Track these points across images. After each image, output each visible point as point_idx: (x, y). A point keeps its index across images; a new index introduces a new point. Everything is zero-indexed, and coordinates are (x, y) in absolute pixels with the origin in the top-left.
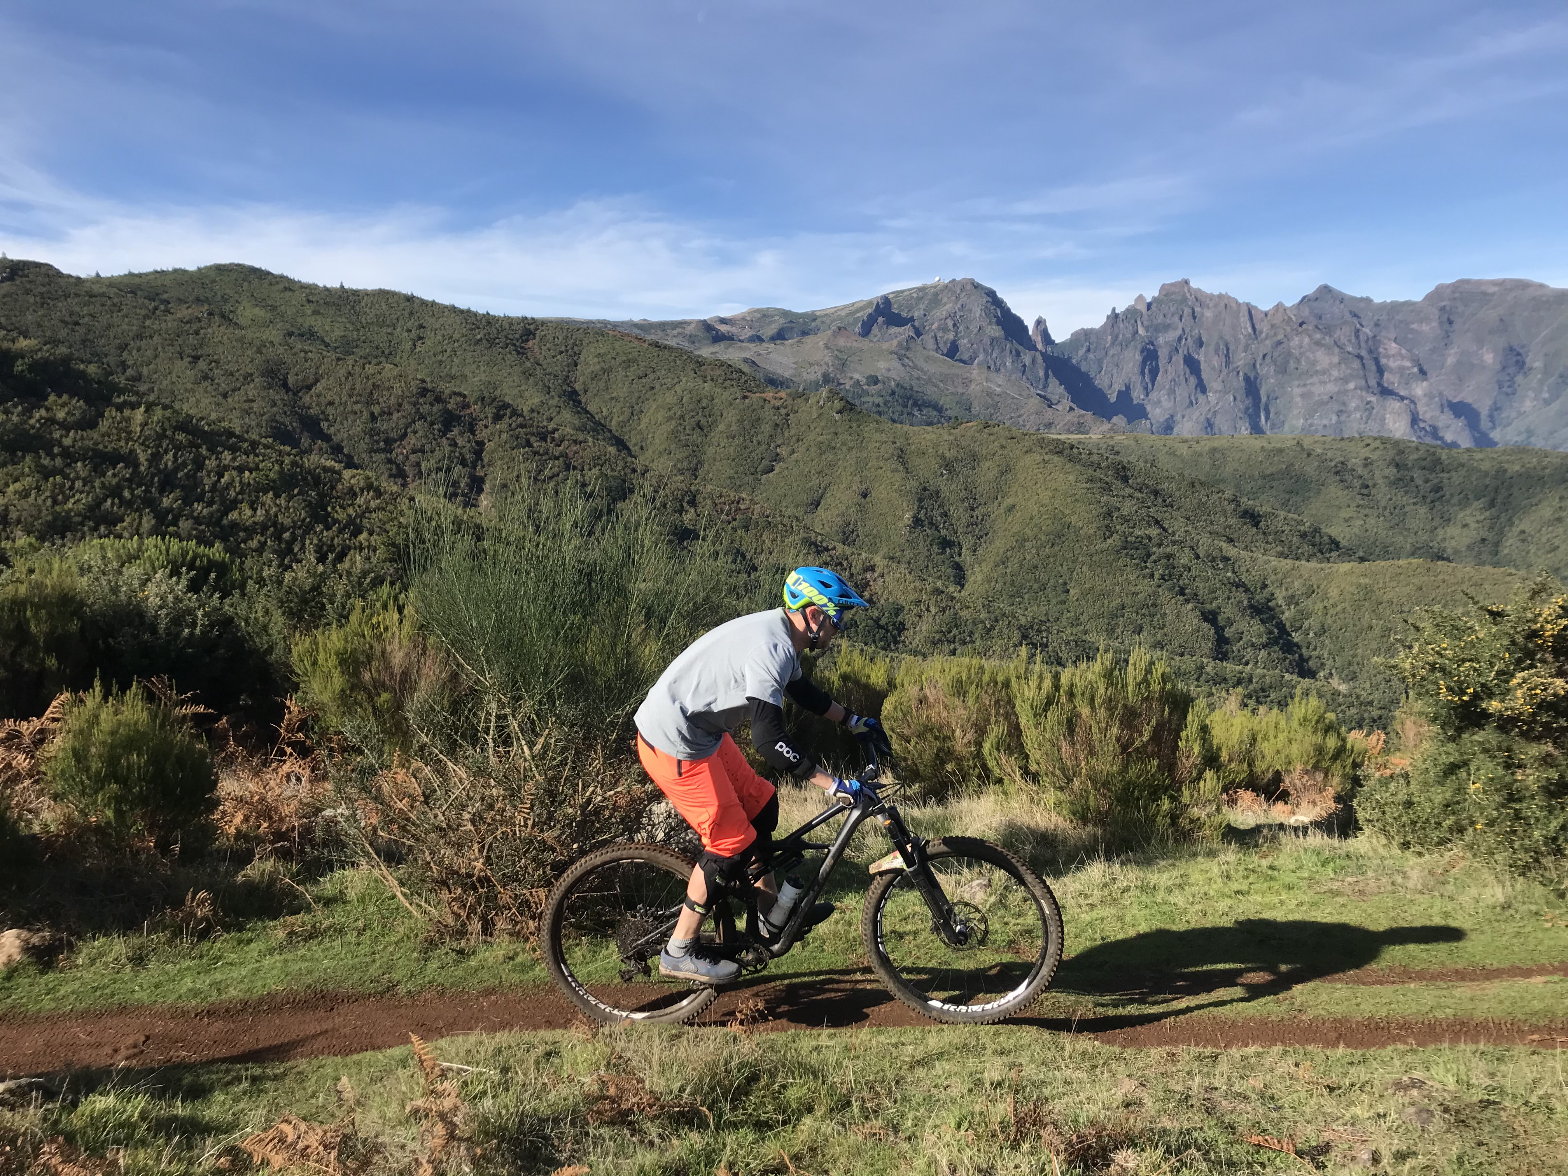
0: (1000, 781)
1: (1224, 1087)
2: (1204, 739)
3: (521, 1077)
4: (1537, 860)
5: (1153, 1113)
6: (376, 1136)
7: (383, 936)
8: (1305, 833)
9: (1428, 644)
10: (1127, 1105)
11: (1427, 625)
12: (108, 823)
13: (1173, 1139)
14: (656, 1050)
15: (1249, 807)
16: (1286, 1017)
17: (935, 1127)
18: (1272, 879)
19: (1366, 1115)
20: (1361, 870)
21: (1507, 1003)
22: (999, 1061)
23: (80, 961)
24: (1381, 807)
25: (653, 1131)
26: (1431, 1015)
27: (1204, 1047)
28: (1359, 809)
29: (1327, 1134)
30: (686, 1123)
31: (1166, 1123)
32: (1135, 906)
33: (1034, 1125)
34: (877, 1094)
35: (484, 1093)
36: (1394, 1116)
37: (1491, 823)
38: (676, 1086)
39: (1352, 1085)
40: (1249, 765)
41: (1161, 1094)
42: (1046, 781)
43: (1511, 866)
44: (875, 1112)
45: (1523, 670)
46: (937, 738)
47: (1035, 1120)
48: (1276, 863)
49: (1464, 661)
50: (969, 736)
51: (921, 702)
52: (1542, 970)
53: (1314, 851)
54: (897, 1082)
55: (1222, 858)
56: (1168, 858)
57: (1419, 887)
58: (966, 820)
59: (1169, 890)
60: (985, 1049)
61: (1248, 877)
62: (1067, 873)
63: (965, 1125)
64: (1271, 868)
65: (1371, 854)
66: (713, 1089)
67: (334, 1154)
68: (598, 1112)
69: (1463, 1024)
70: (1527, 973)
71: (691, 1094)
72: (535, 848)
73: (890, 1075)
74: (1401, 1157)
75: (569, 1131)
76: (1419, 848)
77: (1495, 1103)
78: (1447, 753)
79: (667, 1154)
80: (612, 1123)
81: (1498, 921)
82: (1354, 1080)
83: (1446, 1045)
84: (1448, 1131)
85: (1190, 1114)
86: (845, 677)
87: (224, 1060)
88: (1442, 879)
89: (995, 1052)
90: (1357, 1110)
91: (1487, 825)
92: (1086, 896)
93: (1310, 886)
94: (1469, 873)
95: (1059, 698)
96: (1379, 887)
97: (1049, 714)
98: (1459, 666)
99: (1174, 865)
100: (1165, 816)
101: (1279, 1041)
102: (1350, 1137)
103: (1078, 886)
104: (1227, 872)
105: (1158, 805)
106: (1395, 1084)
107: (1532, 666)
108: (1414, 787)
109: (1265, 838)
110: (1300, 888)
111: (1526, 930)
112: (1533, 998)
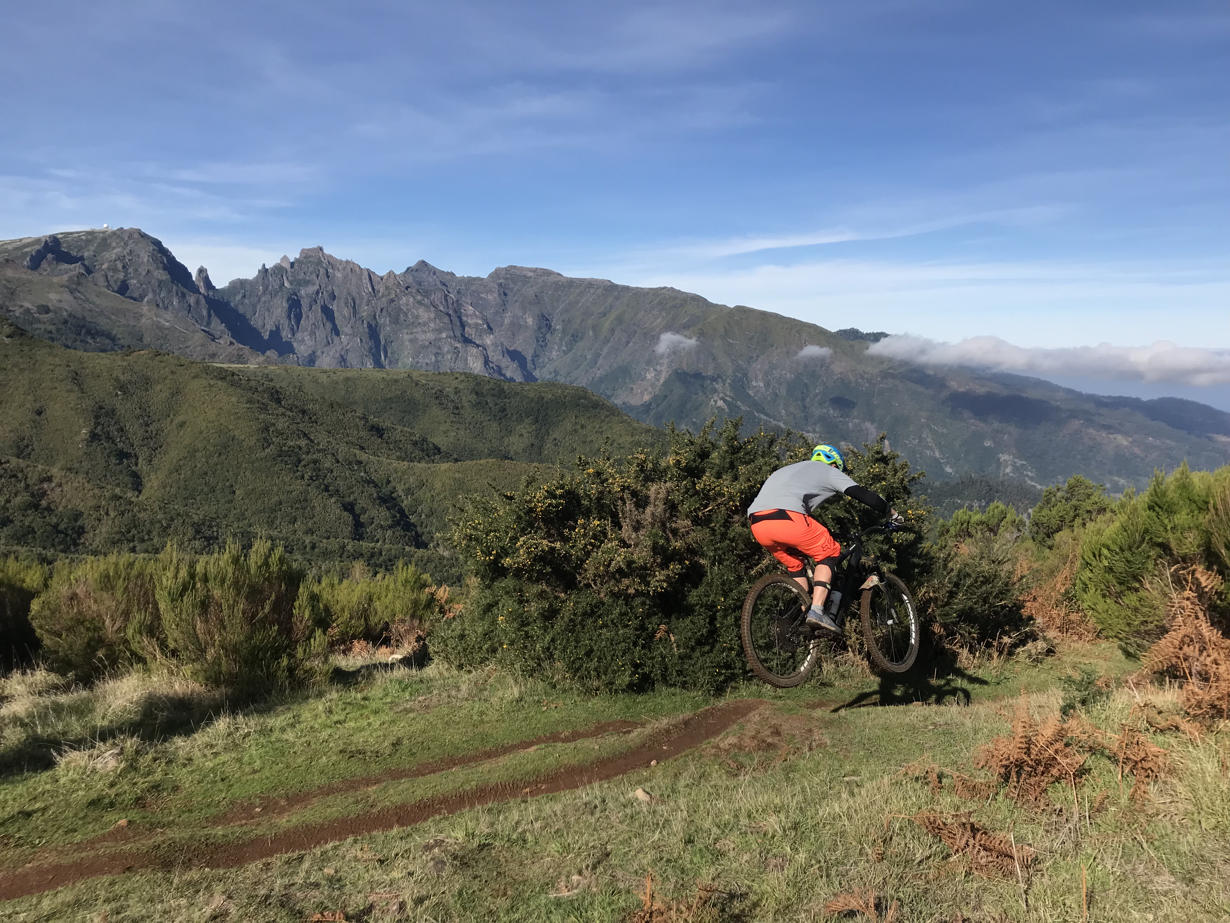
0: (141, 660)
1: (302, 881)
2: (313, 606)
4: (539, 665)
5: (236, 919)
8: (392, 669)
9: (467, 521)
10: (215, 918)
15: (360, 653)
16: (361, 813)
19: (400, 876)
20: (429, 690)
21: (511, 770)
24: (444, 641)
26: (461, 789)
27: (293, 851)
28: (430, 645)
29: (371, 898)
32: (253, 748)
36: (419, 872)
37: (512, 643)
39: (397, 855)
40: (366, 620)
41: (245, 901)
42: (183, 655)
43: (523, 671)
45: (525, 535)
46: (88, 629)
48: (369, 695)
49: (490, 531)
50: (118, 624)
51: (71, 599)
52: (539, 741)
53: (397, 680)
55: (328, 696)
56: (287, 703)
57: (466, 696)
58: (109, 699)
59: (283, 730)
61: (345, 709)
62: (197, 730)
64: (365, 699)
65: (437, 677)
69: (482, 790)
70: (528, 745)
74: (419, 901)
76: (469, 668)
77: (488, 845)
78: (486, 597)
81: (513, 711)
82: (398, 850)
83: (468, 808)
84: (455, 873)
85: (267, 911)
88: (481, 687)
90: (395, 874)
91: (509, 644)
92: (212, 746)
93: (391, 709)
94: (498, 681)
95: (194, 584)
96: (439, 701)
97: (185, 598)
98: (487, 535)
99: (290, 709)
100: (283, 671)
101: (353, 833)
102: (388, 896)
103: (206, 739)
104: (330, 707)
105: (278, 663)
106: (425, 847)
107: (530, 532)
108: (467, 625)
109: (363, 676)
110: (384, 711)
111: (530, 715)
112: (528, 762)
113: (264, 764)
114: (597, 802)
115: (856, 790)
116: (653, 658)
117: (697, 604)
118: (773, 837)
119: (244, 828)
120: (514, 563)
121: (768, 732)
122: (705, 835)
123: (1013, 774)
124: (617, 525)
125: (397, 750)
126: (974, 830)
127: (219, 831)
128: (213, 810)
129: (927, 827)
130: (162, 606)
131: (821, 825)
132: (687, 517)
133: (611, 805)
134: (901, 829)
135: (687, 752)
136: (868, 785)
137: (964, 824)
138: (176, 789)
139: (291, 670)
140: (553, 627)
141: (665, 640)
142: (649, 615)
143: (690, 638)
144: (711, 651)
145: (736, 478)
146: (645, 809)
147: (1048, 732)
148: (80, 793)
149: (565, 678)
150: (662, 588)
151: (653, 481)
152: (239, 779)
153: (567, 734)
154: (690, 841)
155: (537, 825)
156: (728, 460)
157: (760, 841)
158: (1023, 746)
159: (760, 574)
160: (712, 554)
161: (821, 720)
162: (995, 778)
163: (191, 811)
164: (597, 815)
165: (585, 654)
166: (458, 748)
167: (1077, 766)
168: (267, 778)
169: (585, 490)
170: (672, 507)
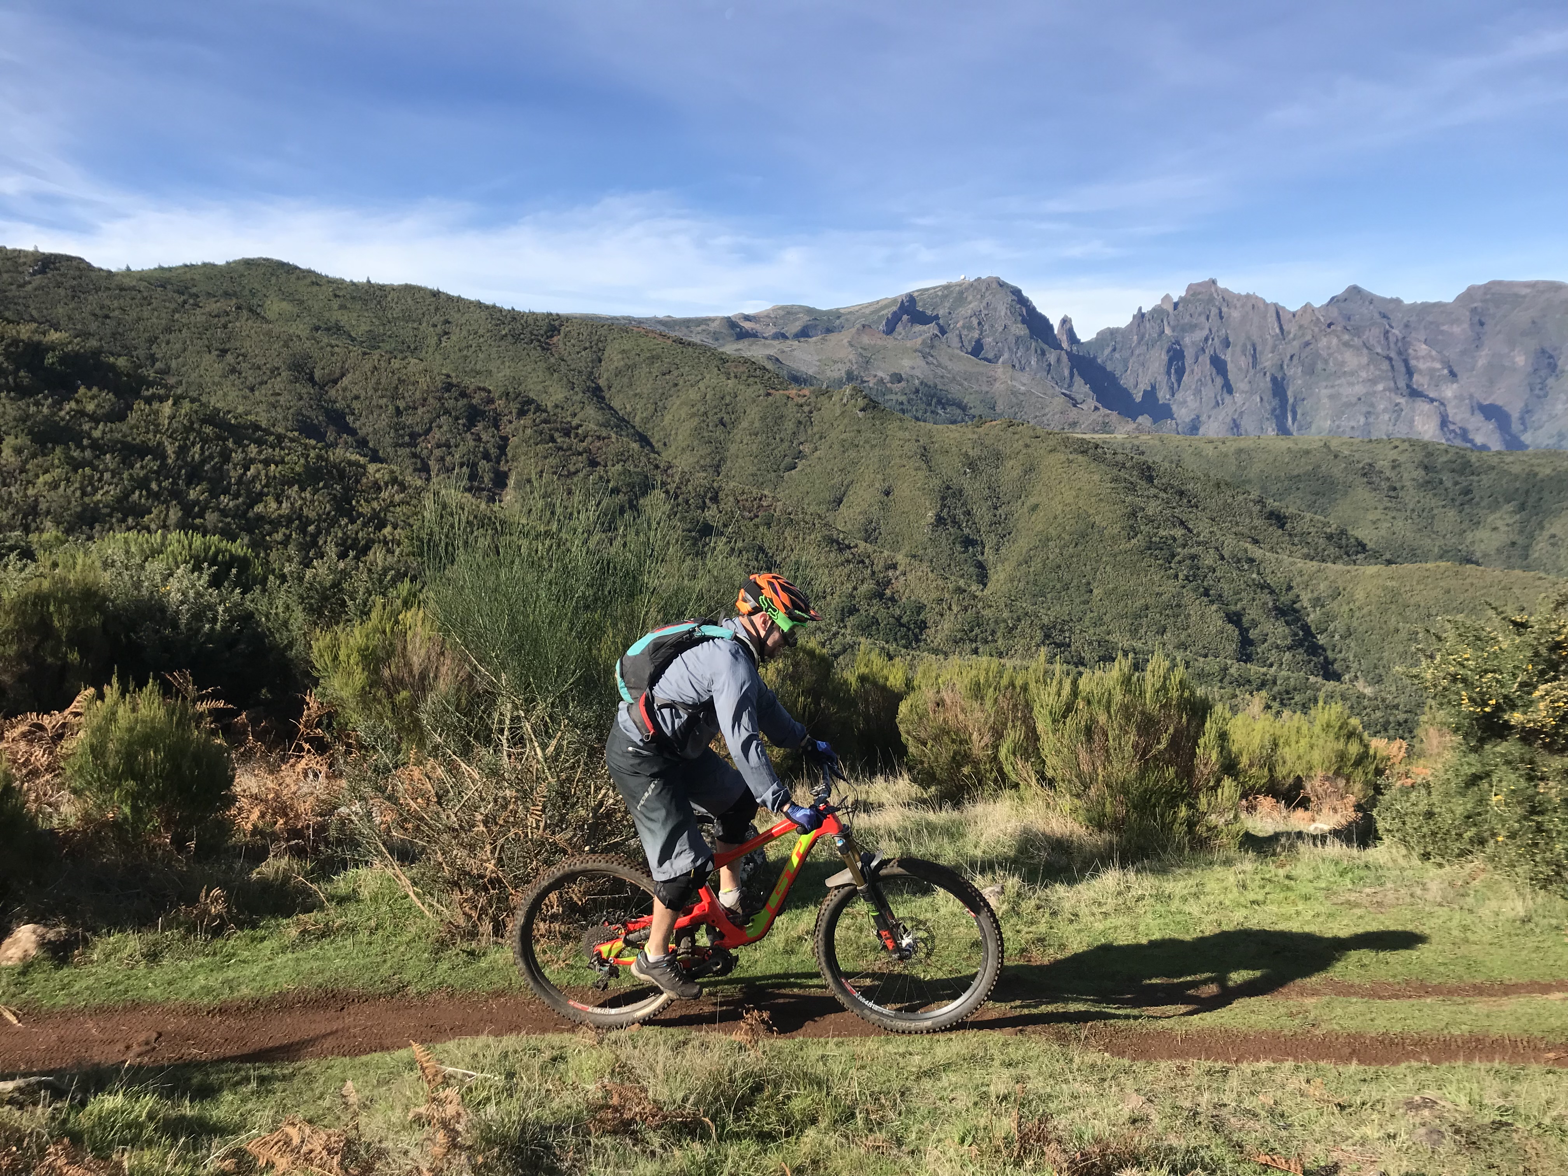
0: (1016, 786)
1: (1234, 1104)
2: (1222, 748)
3: (525, 1084)
4: (1558, 874)
5: (1160, 1130)
6: (380, 1142)
7: (395, 935)
8: (1324, 843)
9: (1449, 654)
10: (1134, 1121)
11: (1451, 635)
12: (126, 818)
13: (1179, 1157)
14: (661, 1059)
15: (1269, 814)
17: (939, 1140)
18: (1289, 888)
19: (1376, 1135)
20: (1380, 881)
21: (1524, 1020)
22: (1006, 1073)
23: (95, 957)
25: (656, 1141)
26: (1446, 1032)
27: (1216, 1060)
28: (1379, 819)
29: (1335, 1154)
30: (688, 1134)
31: (1173, 1140)
32: (1149, 915)
33: (1038, 1141)
34: (882, 1106)
35: (488, 1099)
36: (1404, 1137)
37: (1513, 835)
38: (679, 1096)
39: (1363, 1104)
40: (1270, 770)
41: (1169, 1111)
42: (1062, 787)
43: (1531, 879)
44: (879, 1124)
45: (1547, 681)
46: (953, 741)
47: (1039, 1137)
48: (1294, 873)
49: (1486, 672)
50: (986, 739)
51: (938, 705)
52: (1561, 986)
53: (1332, 861)
54: (903, 1094)
55: (1239, 867)
56: (1184, 867)
57: (1439, 899)
58: (981, 825)
59: (1184, 899)
60: (993, 1060)
61: (1264, 887)
62: (1081, 881)
63: (969, 1139)
64: (1289, 877)
65: (1390, 864)
66: (717, 1099)
67: (337, 1159)
68: (601, 1121)
69: (1478, 1041)
70: (1546, 989)
71: (695, 1104)
72: (546, 850)
73: (896, 1086)
75: (571, 1140)
76: (1439, 859)
77: (1507, 1124)
78: (1469, 764)
79: (668, 1165)
80: (614, 1132)
81: (1517, 935)
82: (1366, 1098)
83: (1460, 1063)
84: (1459, 1152)
85: (1197, 1132)
86: (863, 679)
87: (233, 1059)
88: (1462, 891)
89: (1003, 1063)
90: (1367, 1130)
91: (1508, 837)
92: (1100, 904)
93: (1327, 897)
94: (1489, 886)
95: (1078, 703)
96: (1398, 899)
97: (1068, 720)
98: (1481, 677)
99: (1190, 873)
100: (1182, 823)
101: (1291, 1056)
102: (1359, 1158)
103: (1092, 894)
104: (1244, 881)
105: (1175, 812)
106: (1407, 1104)
108: (1435, 798)
109: (1283, 847)
110: (1317, 899)
111: (1546, 945)
112: (1551, 1015)
130: (1040, 727)
138: (1062, 947)
148: (961, 929)
166: (1432, 972)
168: (1170, 958)
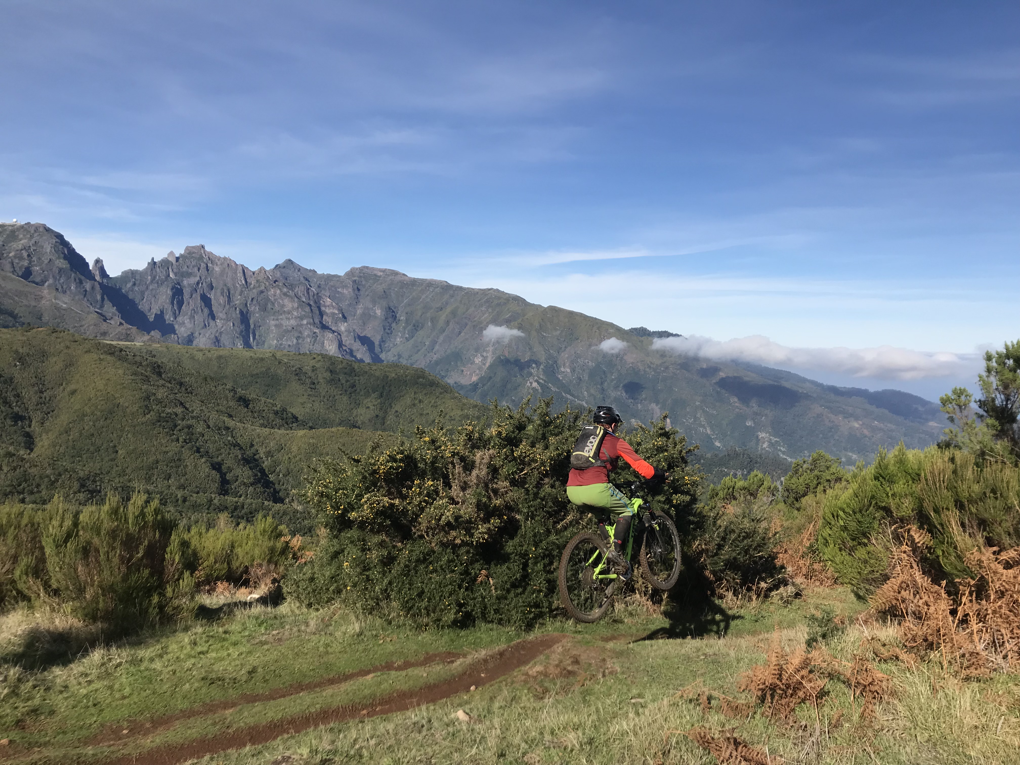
0: (28, 599)
2: (184, 551)
4: (378, 604)
8: (250, 607)
9: (318, 480)
11: (322, 469)
15: (222, 593)
20: (282, 625)
21: (351, 694)
24: (297, 583)
26: (307, 711)
28: (284, 586)
32: (124, 676)
37: (355, 585)
40: (228, 564)
42: (65, 594)
43: (364, 609)
45: (368, 493)
48: (230, 629)
49: (339, 489)
50: (7, 567)
52: (375, 670)
53: (254, 617)
55: (194, 631)
56: (154, 637)
57: (314, 630)
59: (152, 660)
61: (208, 641)
62: (74, 661)
64: (225, 632)
65: (289, 614)
69: (325, 712)
70: (366, 673)
76: (317, 606)
77: (329, 760)
78: (333, 546)
81: (354, 644)
83: (312, 729)
88: (328, 623)
91: (352, 586)
92: (87, 675)
93: (248, 641)
94: (342, 617)
95: (78, 531)
96: (291, 635)
97: (68, 544)
98: (336, 493)
99: (158, 641)
100: (155, 608)
101: (210, 751)
103: (81, 669)
104: (195, 640)
105: (150, 601)
106: (273, 763)
107: (374, 491)
108: (316, 569)
109: (225, 613)
110: (242, 643)
111: (369, 647)
112: (365, 688)
113: (133, 690)
114: (424, 722)
115: (641, 710)
116: (474, 599)
117: (513, 553)
118: (572, 750)
119: (112, 748)
120: (359, 517)
121: (569, 662)
122: (515, 749)
123: (768, 697)
124: (448, 485)
125: (252, 677)
126: (737, 743)
127: (90, 750)
128: (84, 732)
129: (698, 741)
130: (48, 551)
131: (612, 740)
132: (506, 479)
133: (436, 724)
134: (677, 743)
135: (501, 678)
136: (650, 706)
137: (728, 739)
138: (52, 713)
139: (161, 607)
140: (390, 571)
141: (485, 583)
142: (472, 563)
143: (506, 582)
144: (523, 592)
145: (547, 447)
146: (464, 728)
147: (796, 661)
149: (399, 616)
150: (484, 539)
151: (478, 448)
152: (109, 705)
153: (400, 663)
154: (502, 755)
155: (373, 742)
156: (541, 432)
157: (561, 754)
158: (776, 672)
159: (565, 528)
160: (526, 511)
161: (613, 651)
162: (753, 700)
163: (64, 733)
164: (424, 733)
165: (417, 595)
166: (305, 676)
167: (819, 689)
168: (135, 703)
169: (421, 455)
170: (494, 471)
